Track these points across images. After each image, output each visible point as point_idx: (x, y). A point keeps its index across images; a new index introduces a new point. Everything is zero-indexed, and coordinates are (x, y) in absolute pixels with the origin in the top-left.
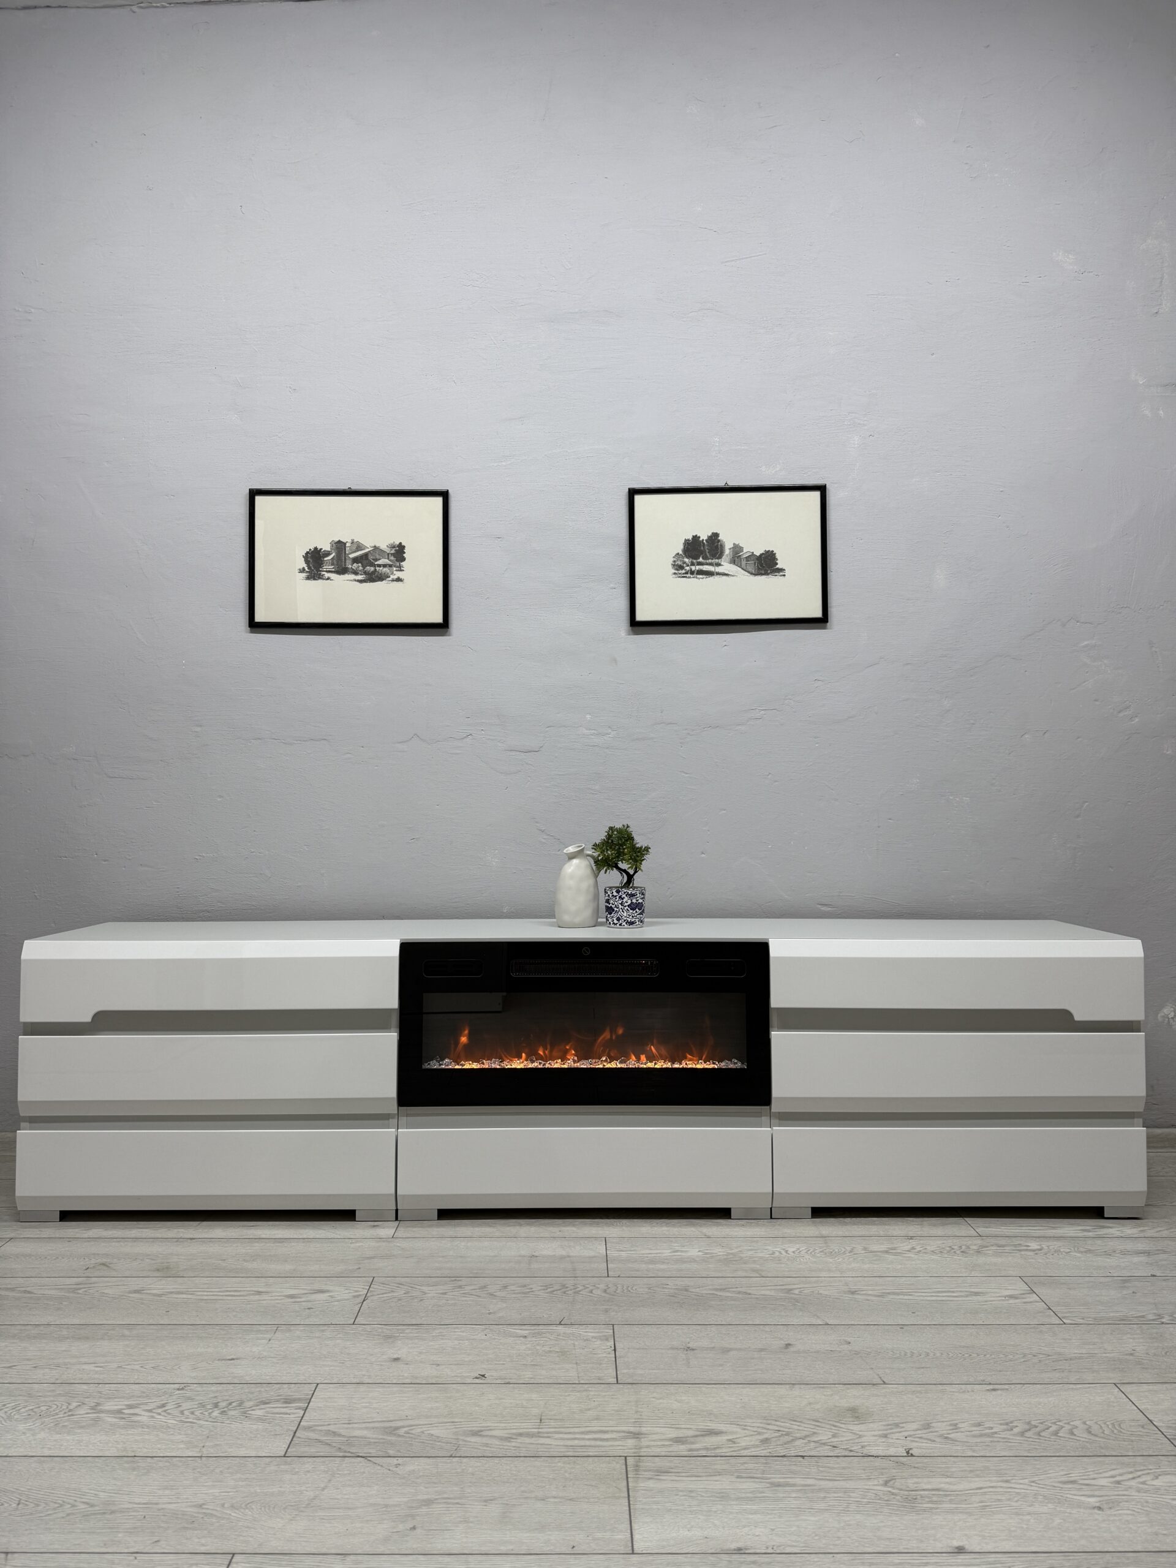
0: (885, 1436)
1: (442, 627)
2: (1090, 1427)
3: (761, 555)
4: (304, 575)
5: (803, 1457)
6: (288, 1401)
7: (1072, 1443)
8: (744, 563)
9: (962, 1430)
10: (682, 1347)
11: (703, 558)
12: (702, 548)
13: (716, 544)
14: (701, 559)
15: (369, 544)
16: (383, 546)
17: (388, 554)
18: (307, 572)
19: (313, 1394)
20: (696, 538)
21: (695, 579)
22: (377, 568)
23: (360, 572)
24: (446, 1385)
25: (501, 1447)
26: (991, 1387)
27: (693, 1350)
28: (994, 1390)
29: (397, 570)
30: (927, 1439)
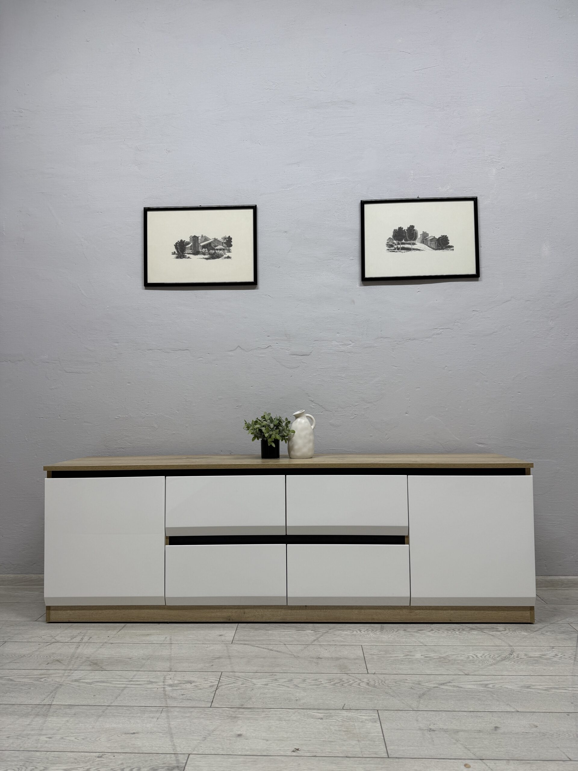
1: (253, 285)
3: (440, 238)
4: (175, 256)
8: (429, 243)
10: (426, 728)
11: (405, 241)
12: (404, 235)
13: (413, 232)
14: (403, 241)
15: (211, 237)
16: (220, 238)
17: (222, 243)
18: (177, 254)
19: (186, 763)
20: (400, 229)
21: (400, 253)
22: (216, 251)
23: (206, 254)
24: (274, 757)
27: (434, 731)
29: (227, 252)
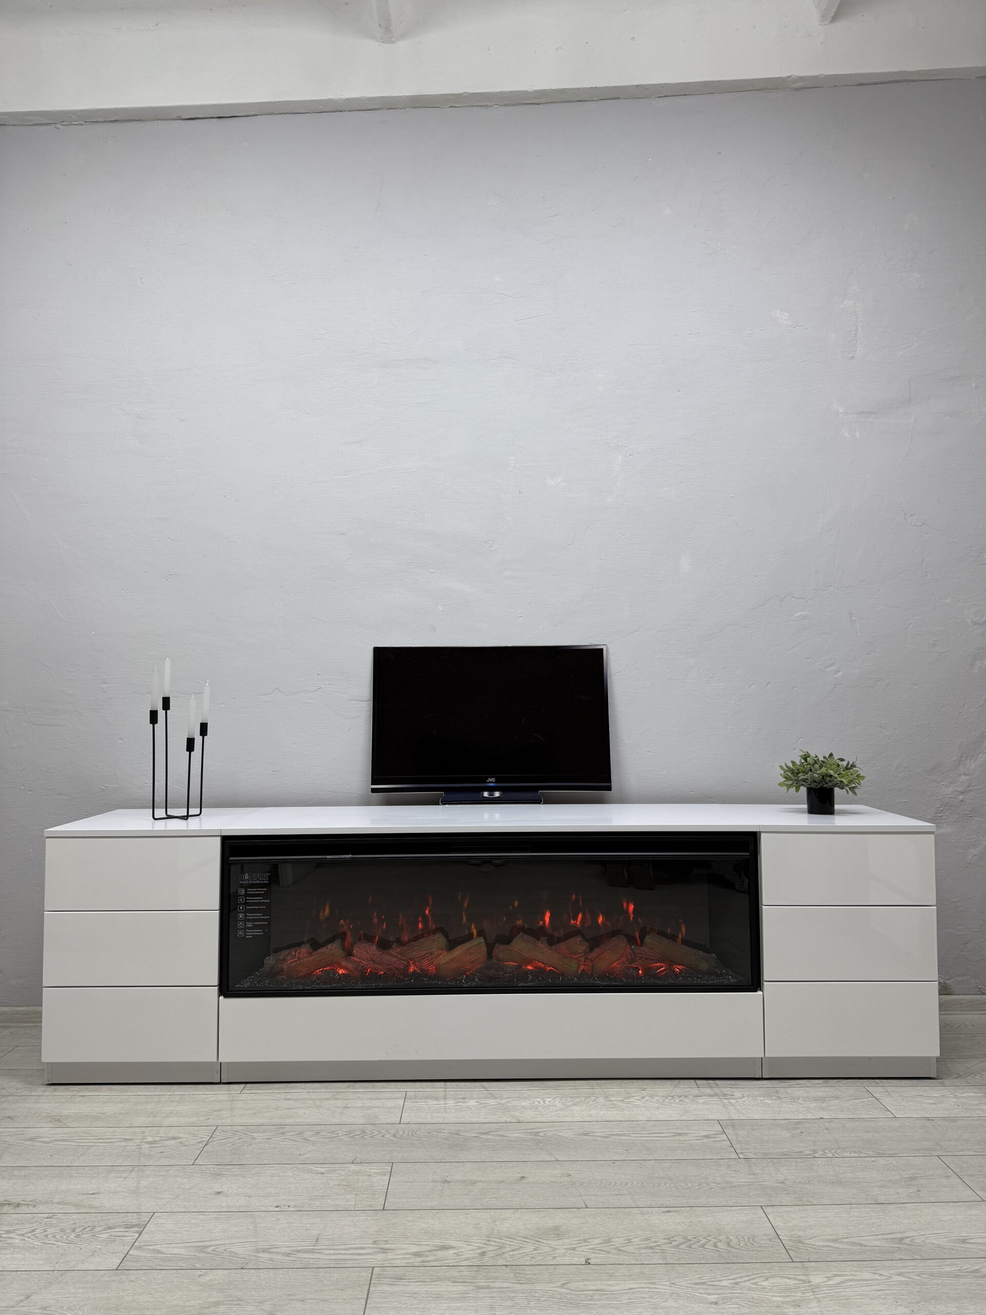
0: (574, 1249)
2: (731, 1240)
5: (506, 1266)
6: (129, 1226)
7: (712, 1253)
9: (634, 1243)
10: (441, 1180)
19: (149, 1221)
24: (252, 1213)
25: (281, 1261)
26: (667, 1209)
27: (449, 1182)
28: (668, 1212)
30: (604, 1251)
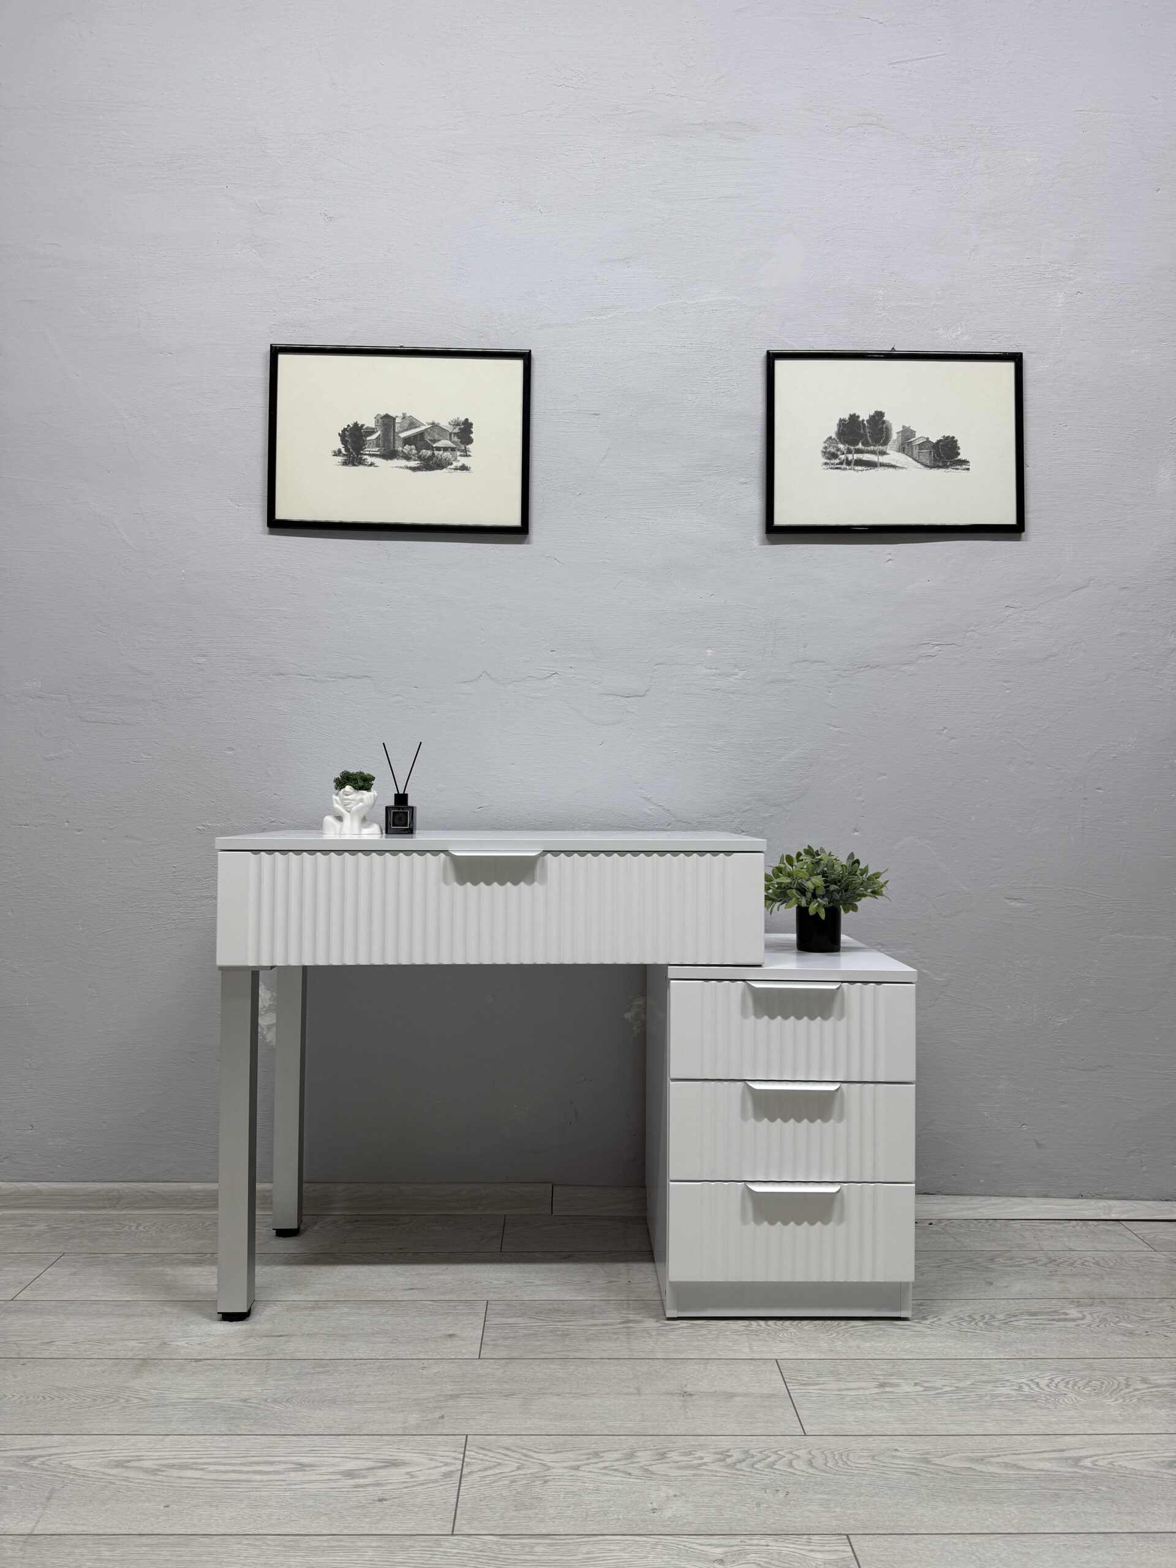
1: (520, 532)
3: (939, 441)
4: (340, 459)
8: (916, 451)
11: (863, 445)
12: (862, 431)
13: (880, 426)
14: (860, 446)
15: (424, 419)
16: (444, 423)
17: (451, 434)
18: (344, 455)
20: (854, 418)
21: (852, 471)
22: (436, 453)
23: (413, 457)
29: (461, 456)
